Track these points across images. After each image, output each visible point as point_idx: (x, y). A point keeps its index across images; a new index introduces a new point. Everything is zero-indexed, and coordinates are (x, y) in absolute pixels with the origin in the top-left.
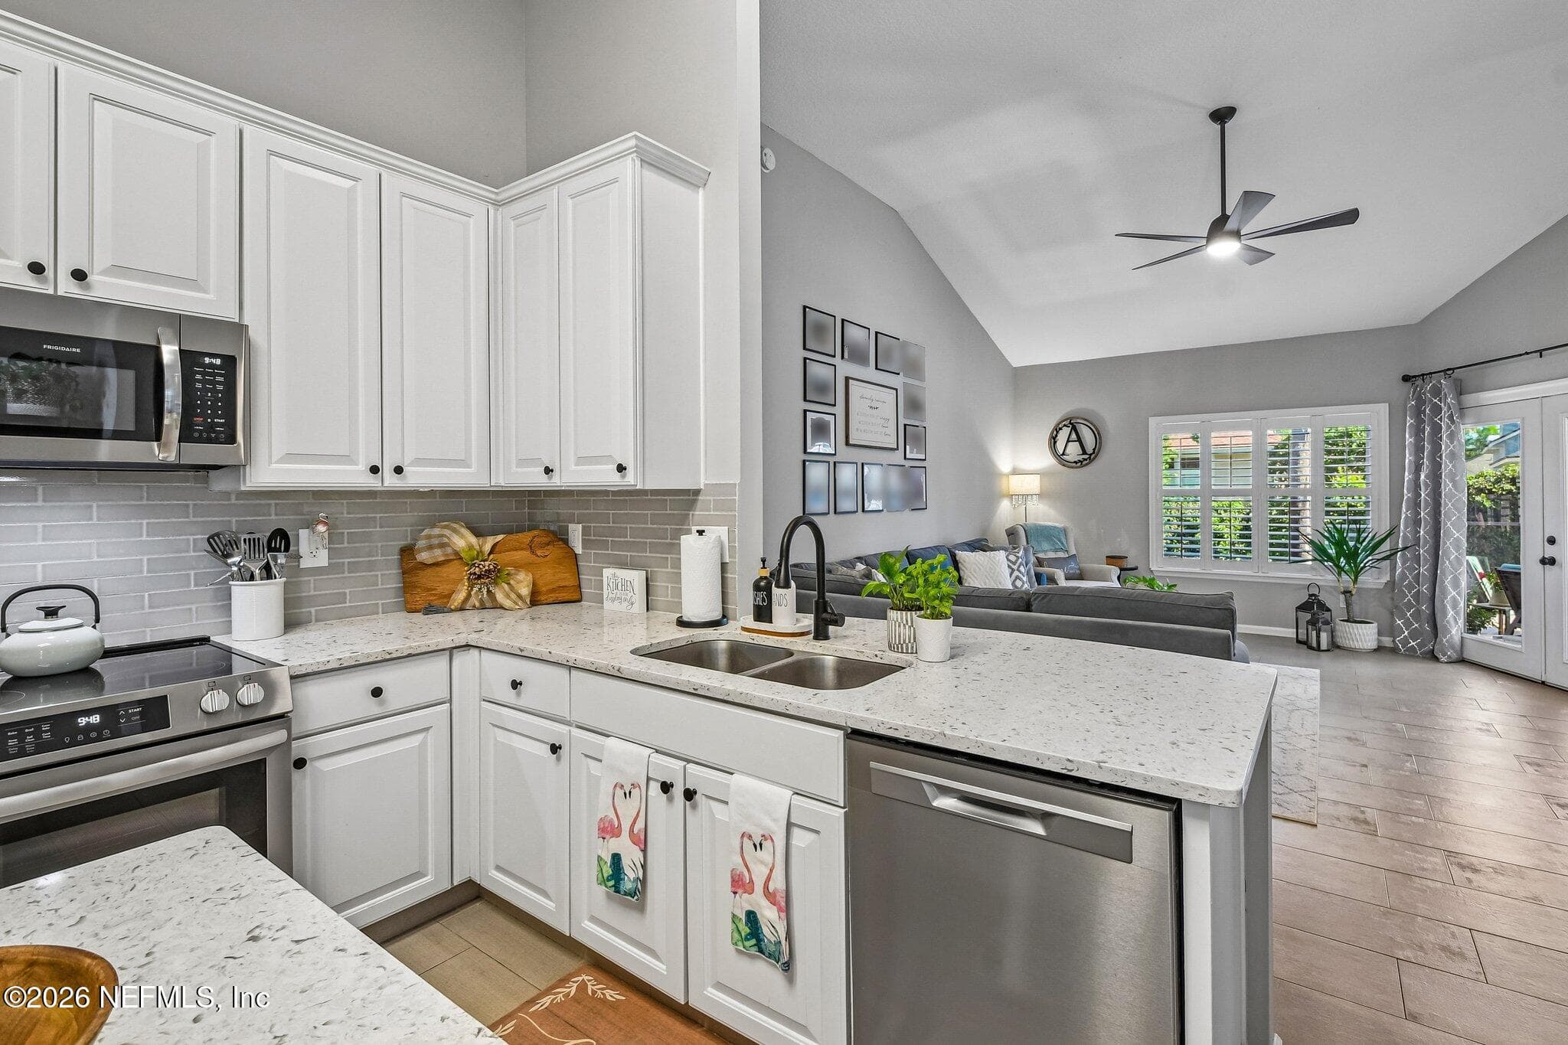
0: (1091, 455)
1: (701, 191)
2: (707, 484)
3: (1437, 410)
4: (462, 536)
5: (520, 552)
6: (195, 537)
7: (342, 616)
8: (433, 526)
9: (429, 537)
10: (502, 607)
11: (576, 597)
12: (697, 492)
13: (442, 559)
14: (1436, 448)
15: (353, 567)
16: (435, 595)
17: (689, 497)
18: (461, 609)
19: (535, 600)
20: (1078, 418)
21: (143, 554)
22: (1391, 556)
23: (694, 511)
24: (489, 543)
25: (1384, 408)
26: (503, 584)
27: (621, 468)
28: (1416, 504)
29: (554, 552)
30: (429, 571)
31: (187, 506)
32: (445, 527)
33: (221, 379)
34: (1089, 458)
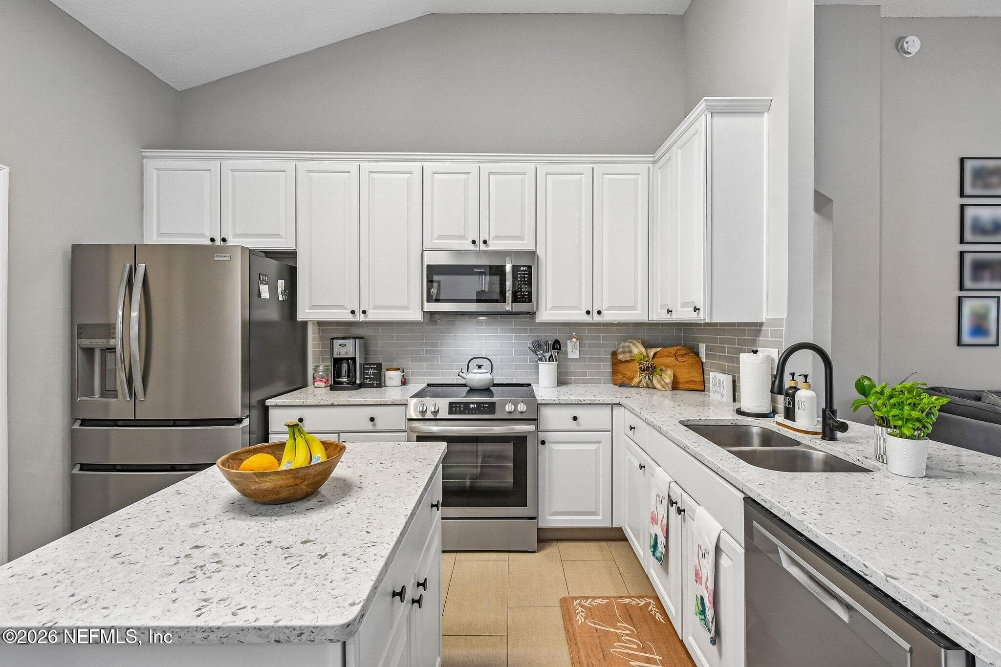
1: (766, 115)
2: (768, 319)
4: (637, 347)
5: (669, 358)
7: (586, 382)
8: (625, 341)
9: (623, 347)
10: (655, 388)
11: (701, 388)
12: (761, 324)
13: (629, 359)
15: (591, 359)
16: (626, 377)
17: (756, 328)
18: (638, 387)
19: (675, 386)
21: (513, 347)
23: (760, 337)
24: (652, 352)
26: (657, 375)
27: (696, 309)
29: (690, 359)
30: (624, 365)
31: (527, 329)
32: (630, 342)
33: (527, 276)
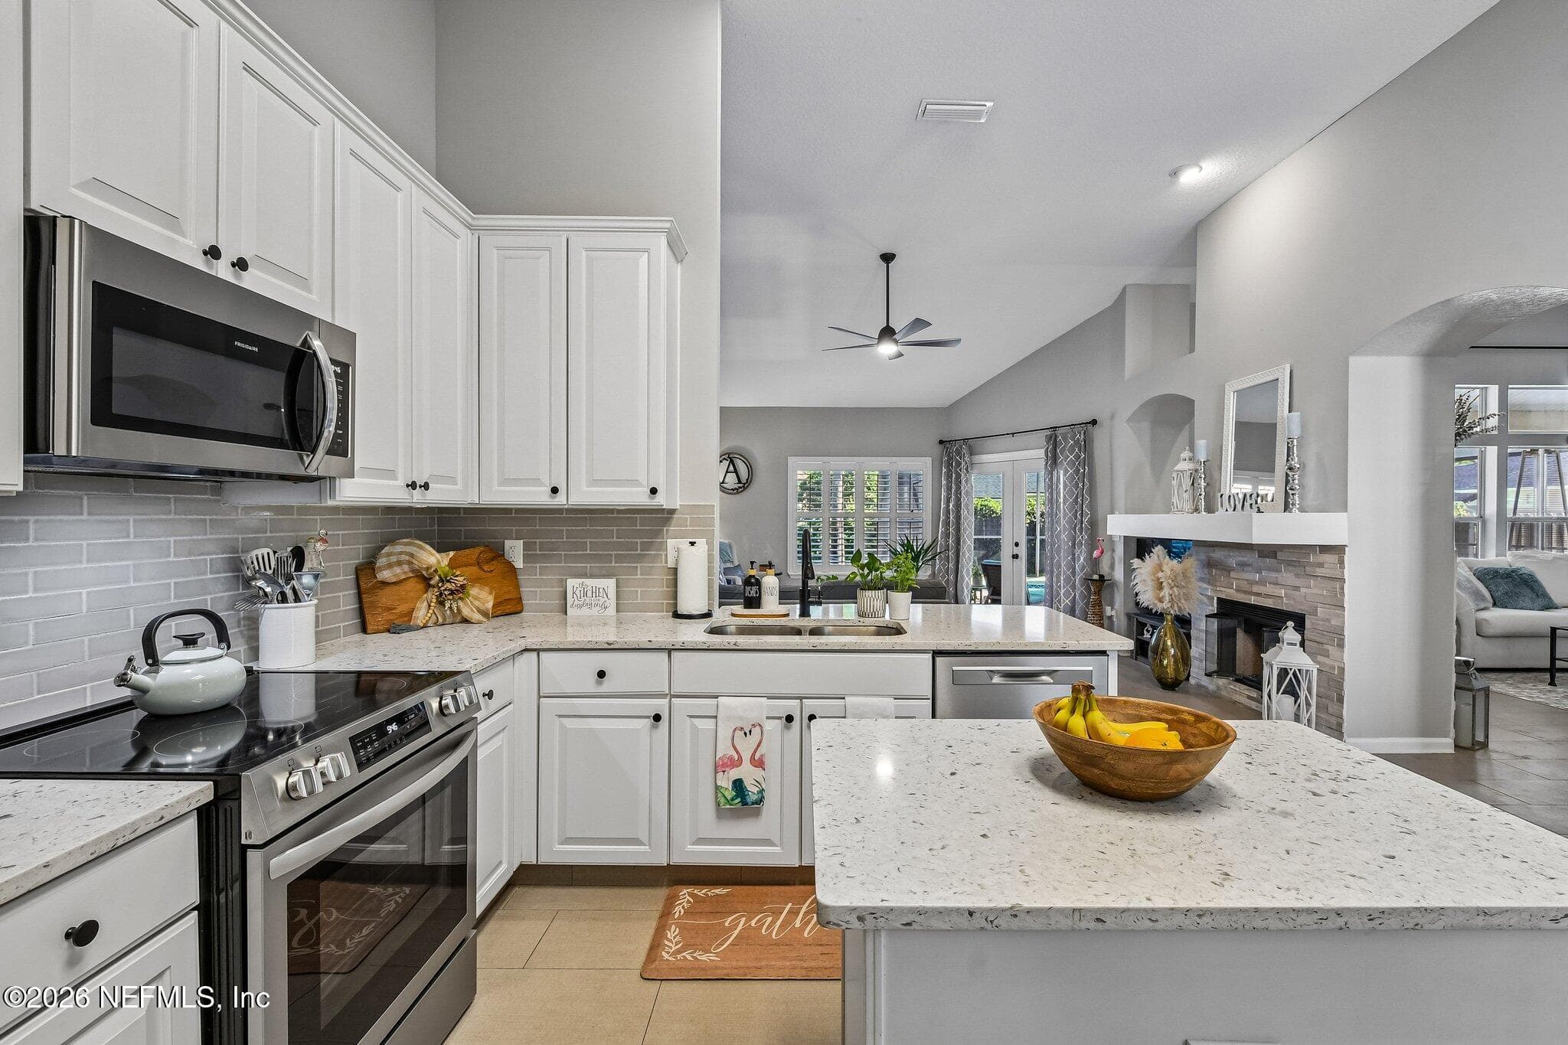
0: (744, 484)
1: (679, 266)
2: (685, 504)
3: (959, 464)
4: (431, 553)
6: (212, 557)
8: (395, 543)
9: (389, 555)
10: (468, 621)
11: (517, 608)
12: (672, 512)
14: (958, 488)
16: (397, 614)
17: (660, 515)
18: (423, 627)
20: (735, 453)
22: (933, 558)
23: (669, 526)
25: (929, 460)
26: (469, 599)
28: (947, 524)
29: (498, 567)
30: (389, 590)
32: (409, 544)
33: (341, 388)
34: (743, 486)
